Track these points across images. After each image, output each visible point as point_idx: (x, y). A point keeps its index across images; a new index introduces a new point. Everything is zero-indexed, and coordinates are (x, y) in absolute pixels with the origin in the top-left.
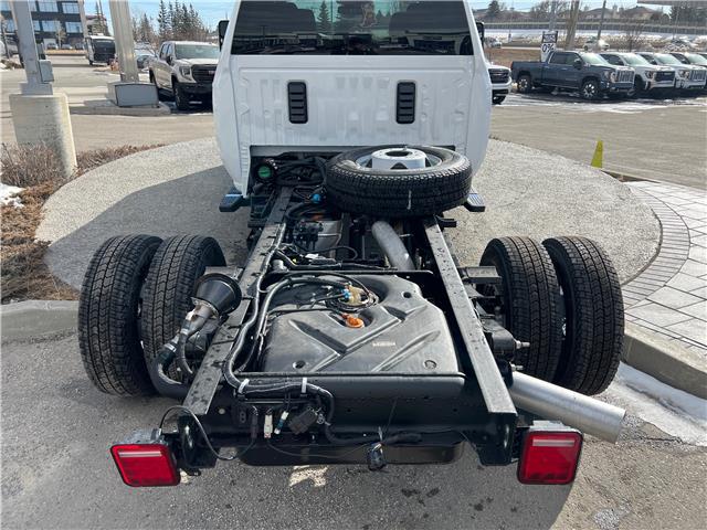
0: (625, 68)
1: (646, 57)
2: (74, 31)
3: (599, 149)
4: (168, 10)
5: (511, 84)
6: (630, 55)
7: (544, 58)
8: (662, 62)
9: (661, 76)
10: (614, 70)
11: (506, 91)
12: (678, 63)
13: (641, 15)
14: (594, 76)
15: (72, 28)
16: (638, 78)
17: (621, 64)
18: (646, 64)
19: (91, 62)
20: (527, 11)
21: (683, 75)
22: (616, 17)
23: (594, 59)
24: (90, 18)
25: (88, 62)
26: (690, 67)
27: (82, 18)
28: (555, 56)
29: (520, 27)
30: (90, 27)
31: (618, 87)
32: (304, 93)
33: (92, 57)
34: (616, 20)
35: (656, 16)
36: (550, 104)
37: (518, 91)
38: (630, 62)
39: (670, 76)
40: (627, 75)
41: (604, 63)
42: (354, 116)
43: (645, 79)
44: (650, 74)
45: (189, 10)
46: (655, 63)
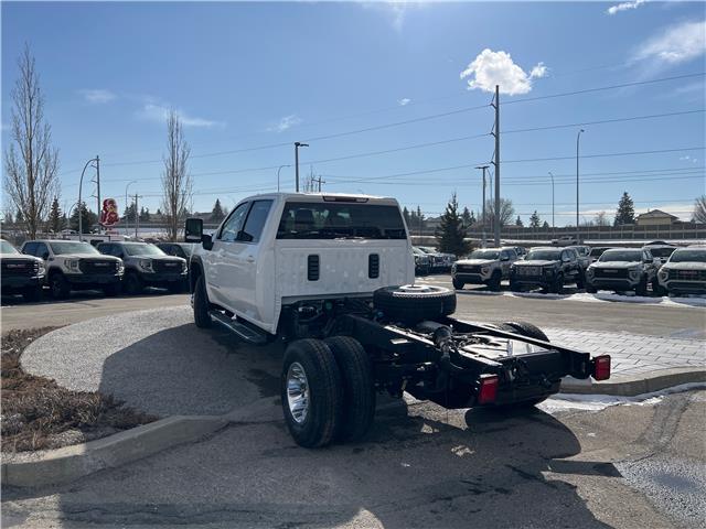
32: (318, 262)
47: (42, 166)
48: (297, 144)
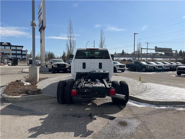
0: (151, 65)
1: (155, 63)
2: (24, 58)
3: (140, 78)
4: (47, 53)
5: (126, 68)
6: (152, 62)
7: (133, 63)
8: (159, 64)
9: (159, 67)
10: (148, 65)
11: (124, 69)
12: (163, 64)
13: (157, 54)
14: (144, 66)
15: (23, 57)
16: (154, 67)
17: (150, 64)
18: (156, 64)
19: (28, 64)
20: (131, 53)
21: (164, 66)
22: (152, 55)
23: (144, 63)
24: (28, 55)
25: (27, 64)
26: (166, 65)
27: (26, 55)
28: (135, 62)
29: (129, 57)
30: (28, 57)
31: (150, 69)
32: (85, 64)
33: (28, 63)
34: (152, 56)
35: (161, 55)
36: (135, 72)
37: (128, 70)
38: (152, 64)
39: (161, 67)
40: (152, 66)
41: (146, 64)
42: (92, 68)
43: (156, 67)
44: (157, 66)
45: (52, 53)
46: (158, 64)
47: (73, 44)
48: (135, 34)
